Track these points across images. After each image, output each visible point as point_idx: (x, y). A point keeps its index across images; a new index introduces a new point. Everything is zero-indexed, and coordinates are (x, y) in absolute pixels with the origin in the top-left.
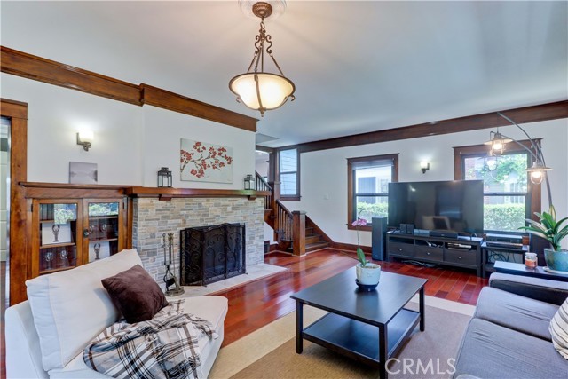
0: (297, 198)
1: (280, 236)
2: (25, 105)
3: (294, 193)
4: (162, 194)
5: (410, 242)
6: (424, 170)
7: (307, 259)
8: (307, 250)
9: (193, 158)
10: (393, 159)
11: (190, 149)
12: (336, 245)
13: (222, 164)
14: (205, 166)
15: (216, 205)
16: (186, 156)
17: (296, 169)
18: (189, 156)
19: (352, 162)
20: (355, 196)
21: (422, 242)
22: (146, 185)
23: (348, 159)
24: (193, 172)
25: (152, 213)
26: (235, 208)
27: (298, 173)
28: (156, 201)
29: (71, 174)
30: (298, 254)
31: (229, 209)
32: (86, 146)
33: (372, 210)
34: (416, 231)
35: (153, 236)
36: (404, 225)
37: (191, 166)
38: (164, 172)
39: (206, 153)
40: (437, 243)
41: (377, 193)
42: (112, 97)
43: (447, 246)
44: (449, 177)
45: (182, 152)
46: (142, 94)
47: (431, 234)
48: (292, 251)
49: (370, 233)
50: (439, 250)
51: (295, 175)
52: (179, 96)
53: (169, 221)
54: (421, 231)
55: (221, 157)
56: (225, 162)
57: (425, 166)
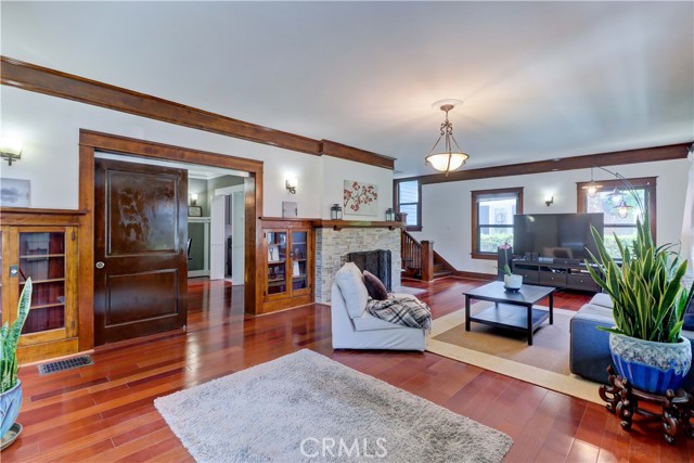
0: (419, 228)
1: (407, 265)
2: (262, 163)
3: (415, 223)
4: (337, 225)
5: (535, 268)
6: (548, 203)
7: (435, 284)
8: (435, 277)
9: (352, 195)
10: (518, 192)
11: (350, 189)
12: (460, 273)
13: (371, 200)
14: (359, 202)
15: (368, 234)
16: (348, 194)
17: (417, 201)
18: (350, 193)
19: (475, 195)
20: (479, 227)
21: (546, 268)
22: (324, 218)
23: (473, 192)
24: (352, 207)
25: (330, 240)
26: (381, 237)
27: (419, 205)
28: (332, 230)
29: (283, 211)
30: (427, 279)
31: (377, 237)
32: (291, 189)
33: (490, 241)
34: (540, 259)
35: (331, 258)
36: (529, 254)
37: (351, 202)
38: (336, 208)
39: (360, 191)
40: (561, 270)
41: (490, 223)
42: (304, 151)
43: (569, 271)
44: (573, 209)
45: (345, 191)
46: (320, 147)
47: (555, 262)
48: (420, 278)
49: (496, 262)
50: (563, 275)
51: (415, 206)
52: (343, 146)
53: (340, 247)
54: (545, 259)
55: (370, 192)
56: (373, 197)
57: (550, 200)
